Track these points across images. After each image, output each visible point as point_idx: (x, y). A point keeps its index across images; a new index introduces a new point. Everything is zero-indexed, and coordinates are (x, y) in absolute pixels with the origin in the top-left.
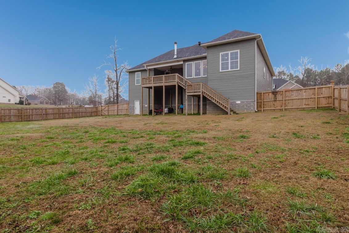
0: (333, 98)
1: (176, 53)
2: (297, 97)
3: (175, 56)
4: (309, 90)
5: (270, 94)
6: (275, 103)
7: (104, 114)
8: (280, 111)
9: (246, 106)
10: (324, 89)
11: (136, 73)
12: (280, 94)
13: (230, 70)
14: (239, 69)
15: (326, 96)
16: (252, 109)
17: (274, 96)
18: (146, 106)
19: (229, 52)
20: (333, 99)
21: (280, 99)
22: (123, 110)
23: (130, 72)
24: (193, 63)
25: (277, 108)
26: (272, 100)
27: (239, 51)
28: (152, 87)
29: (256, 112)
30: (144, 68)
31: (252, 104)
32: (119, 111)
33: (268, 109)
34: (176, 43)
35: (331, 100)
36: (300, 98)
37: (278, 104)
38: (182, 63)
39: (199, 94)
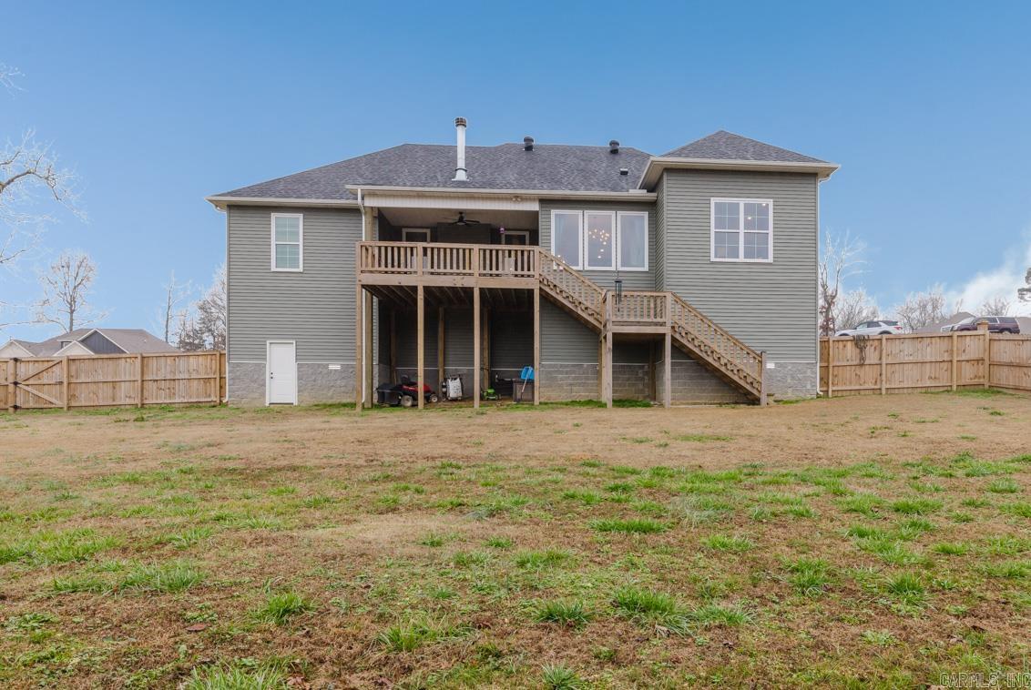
0: (987, 362)
1: (461, 163)
2: (911, 358)
3: (461, 176)
4: (938, 340)
5: (849, 345)
6: (861, 372)
7: (31, 405)
8: (874, 394)
9: (793, 378)
10: (968, 338)
11: (274, 216)
12: (873, 347)
13: (741, 259)
14: (770, 260)
15: (972, 357)
16: (809, 387)
17: (858, 351)
18: (332, 367)
19: (742, 202)
20: (987, 365)
21: (872, 362)
22: (181, 386)
23: (232, 207)
24: (583, 218)
25: (866, 386)
26: (855, 363)
27: (771, 202)
28: (416, 287)
29: (819, 397)
30: (354, 202)
31: (809, 373)
32: (150, 386)
33: (844, 388)
34: (460, 122)
35: (982, 369)
36: (920, 359)
37: (868, 374)
38: (535, 207)
39: (660, 330)
